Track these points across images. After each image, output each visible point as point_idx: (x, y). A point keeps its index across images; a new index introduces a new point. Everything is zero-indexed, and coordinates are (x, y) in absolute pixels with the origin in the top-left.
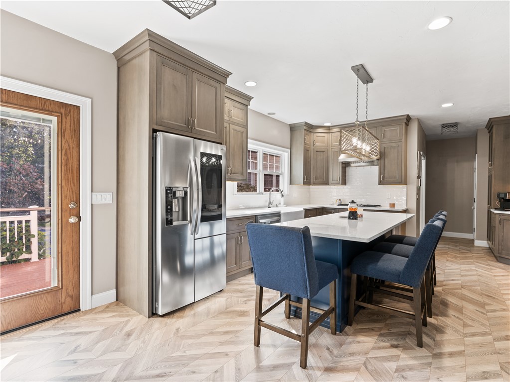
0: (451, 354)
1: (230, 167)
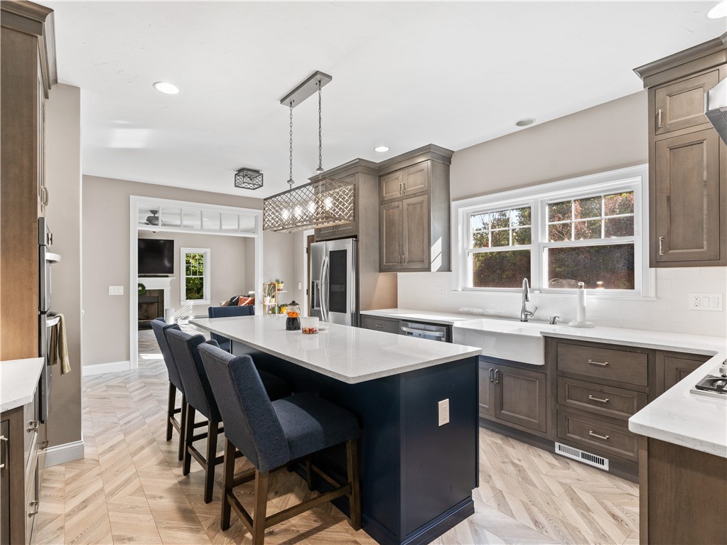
0: (142, 448)
1: (404, 254)
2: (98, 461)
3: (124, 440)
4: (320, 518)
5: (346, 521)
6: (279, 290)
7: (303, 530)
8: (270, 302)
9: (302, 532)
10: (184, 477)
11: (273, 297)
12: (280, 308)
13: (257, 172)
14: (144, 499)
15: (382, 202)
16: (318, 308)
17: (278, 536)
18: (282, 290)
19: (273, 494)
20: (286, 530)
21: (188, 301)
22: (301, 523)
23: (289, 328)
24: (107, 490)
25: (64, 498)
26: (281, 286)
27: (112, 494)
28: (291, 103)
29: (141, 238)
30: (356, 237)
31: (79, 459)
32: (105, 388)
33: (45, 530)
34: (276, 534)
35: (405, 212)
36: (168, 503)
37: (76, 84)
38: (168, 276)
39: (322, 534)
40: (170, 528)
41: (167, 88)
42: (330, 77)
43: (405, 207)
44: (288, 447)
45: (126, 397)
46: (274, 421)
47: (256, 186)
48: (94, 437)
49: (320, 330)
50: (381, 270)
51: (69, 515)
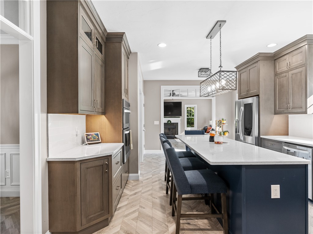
1: (289, 104)
2: (142, 182)
3: (152, 177)
4: (211, 226)
5: (223, 232)
6: (223, 124)
7: (202, 227)
8: (219, 129)
9: (201, 228)
10: (166, 194)
11: (220, 127)
12: (224, 133)
13: (208, 69)
14: (152, 197)
15: (276, 74)
16: (238, 133)
17: (191, 226)
18: (225, 124)
19: (195, 210)
20: (195, 225)
21: (188, 128)
22: (202, 225)
23: (210, 141)
24: (142, 192)
25: (131, 190)
26: (225, 122)
27: (143, 193)
28: (211, 37)
29: (165, 102)
30: (258, 95)
31: (137, 180)
32: (151, 159)
33: (124, 197)
34: (190, 225)
35: (290, 79)
36: (158, 201)
37: (136, 52)
38: (179, 117)
39: (210, 232)
40: (156, 209)
41: (162, 45)
42: (225, 21)
43: (290, 75)
44: (190, 188)
45: (157, 163)
46: (184, 176)
47: (208, 75)
48: (143, 174)
49: (223, 143)
50: (276, 113)
51: (131, 195)
